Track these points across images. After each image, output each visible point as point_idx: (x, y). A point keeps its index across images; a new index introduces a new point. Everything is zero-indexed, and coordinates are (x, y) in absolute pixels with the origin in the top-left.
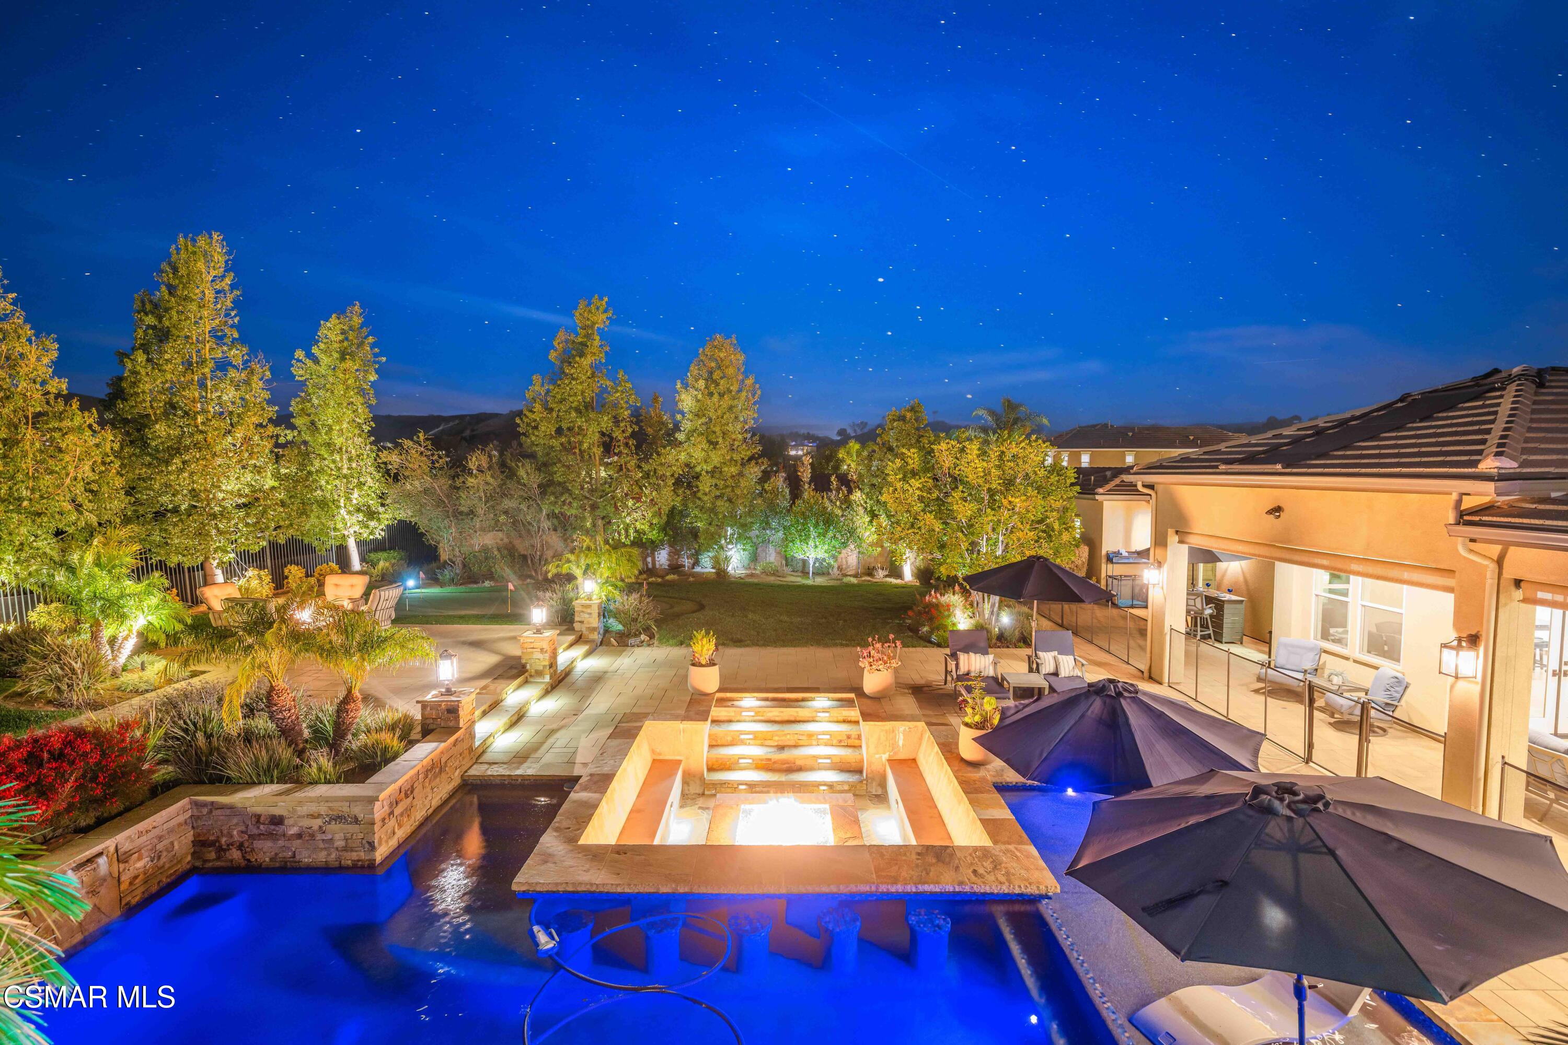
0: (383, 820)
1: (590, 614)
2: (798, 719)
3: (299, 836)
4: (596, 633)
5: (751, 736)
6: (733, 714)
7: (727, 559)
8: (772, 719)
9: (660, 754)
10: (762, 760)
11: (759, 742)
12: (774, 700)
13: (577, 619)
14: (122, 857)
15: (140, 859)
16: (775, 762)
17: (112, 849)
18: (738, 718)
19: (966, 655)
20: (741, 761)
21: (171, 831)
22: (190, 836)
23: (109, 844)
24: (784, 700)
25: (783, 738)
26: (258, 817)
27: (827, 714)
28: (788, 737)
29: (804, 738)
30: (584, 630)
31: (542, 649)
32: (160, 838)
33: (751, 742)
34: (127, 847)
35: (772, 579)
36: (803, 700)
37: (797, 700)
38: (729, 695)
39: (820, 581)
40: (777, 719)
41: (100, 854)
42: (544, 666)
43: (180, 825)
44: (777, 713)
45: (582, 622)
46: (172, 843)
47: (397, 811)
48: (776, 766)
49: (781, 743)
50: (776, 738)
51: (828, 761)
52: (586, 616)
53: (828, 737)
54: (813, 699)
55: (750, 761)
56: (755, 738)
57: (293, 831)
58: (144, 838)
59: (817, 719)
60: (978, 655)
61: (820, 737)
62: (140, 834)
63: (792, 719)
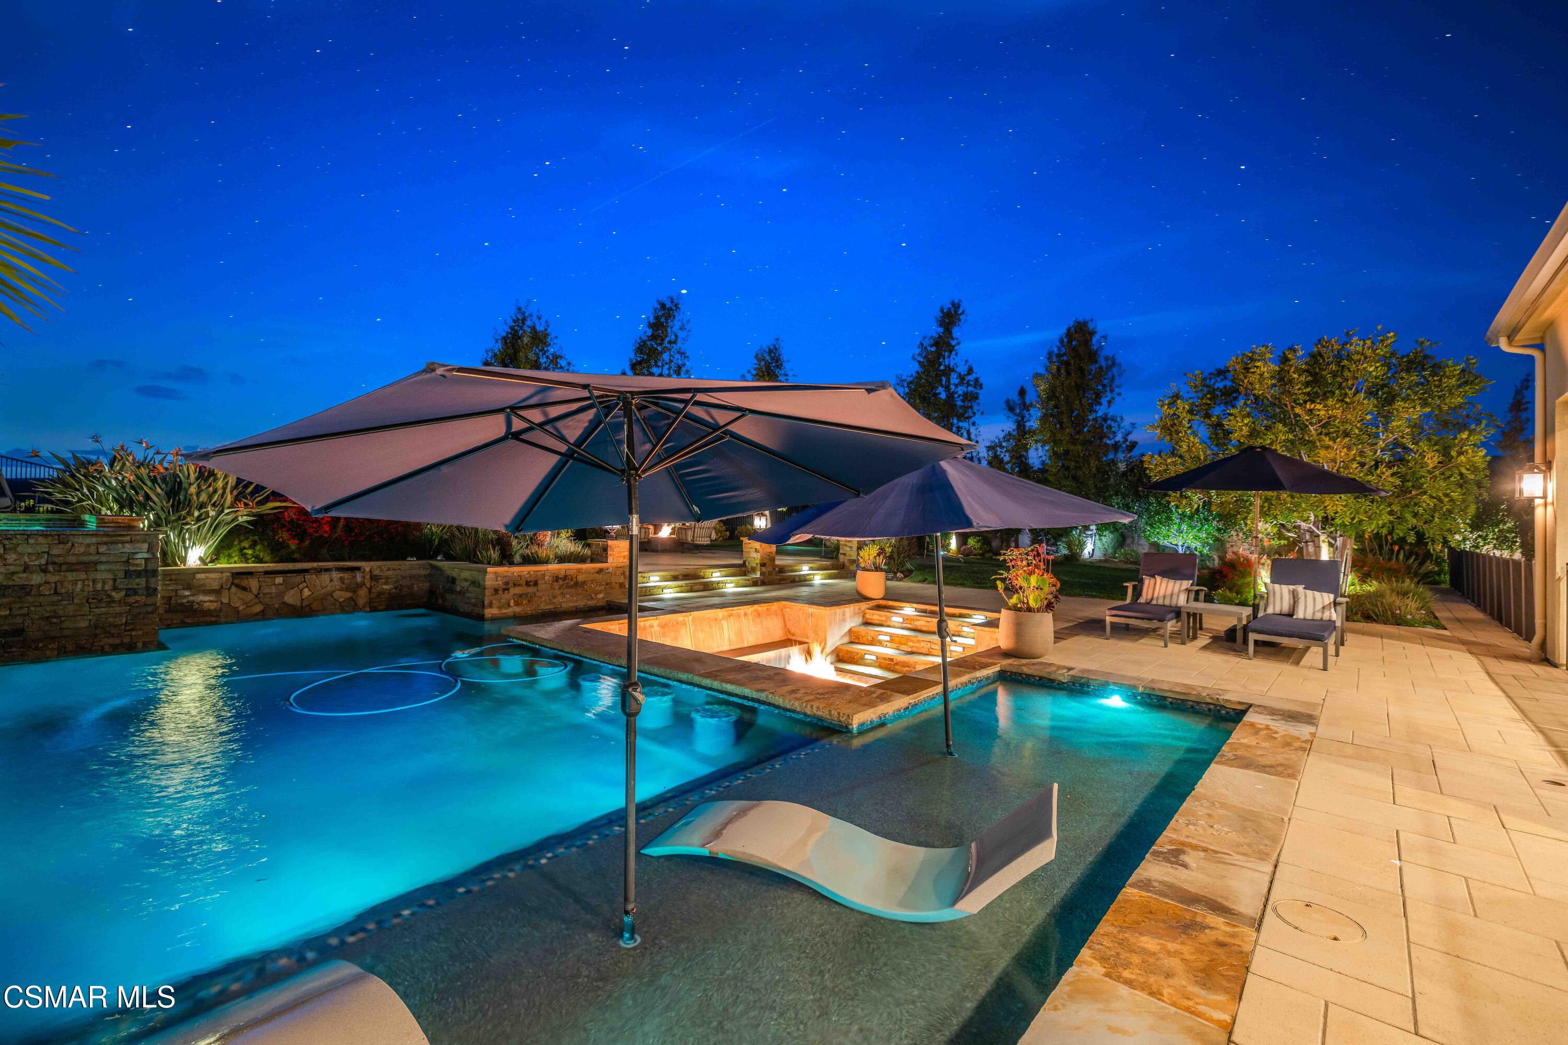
0: (496, 591)
1: (851, 547)
3: (460, 593)
4: (855, 565)
5: (888, 638)
6: (884, 619)
7: (1082, 545)
8: (919, 628)
10: (885, 659)
11: (895, 645)
13: (841, 551)
14: (374, 578)
15: (386, 583)
16: (897, 664)
17: (368, 569)
18: (888, 623)
20: (867, 657)
21: (412, 577)
22: (426, 585)
23: (366, 566)
25: (918, 645)
26: (448, 577)
27: (972, 630)
28: (922, 644)
30: (846, 561)
32: (403, 578)
33: (889, 644)
34: (376, 572)
36: (961, 616)
37: (954, 615)
38: (891, 603)
40: (924, 629)
41: (358, 569)
43: (419, 576)
44: (923, 622)
45: (844, 554)
46: (413, 584)
47: (515, 591)
48: (897, 667)
49: (914, 650)
50: (911, 644)
52: (848, 549)
54: (970, 616)
55: (874, 658)
56: (892, 641)
57: (458, 589)
58: (390, 573)
59: (963, 634)
62: (389, 569)
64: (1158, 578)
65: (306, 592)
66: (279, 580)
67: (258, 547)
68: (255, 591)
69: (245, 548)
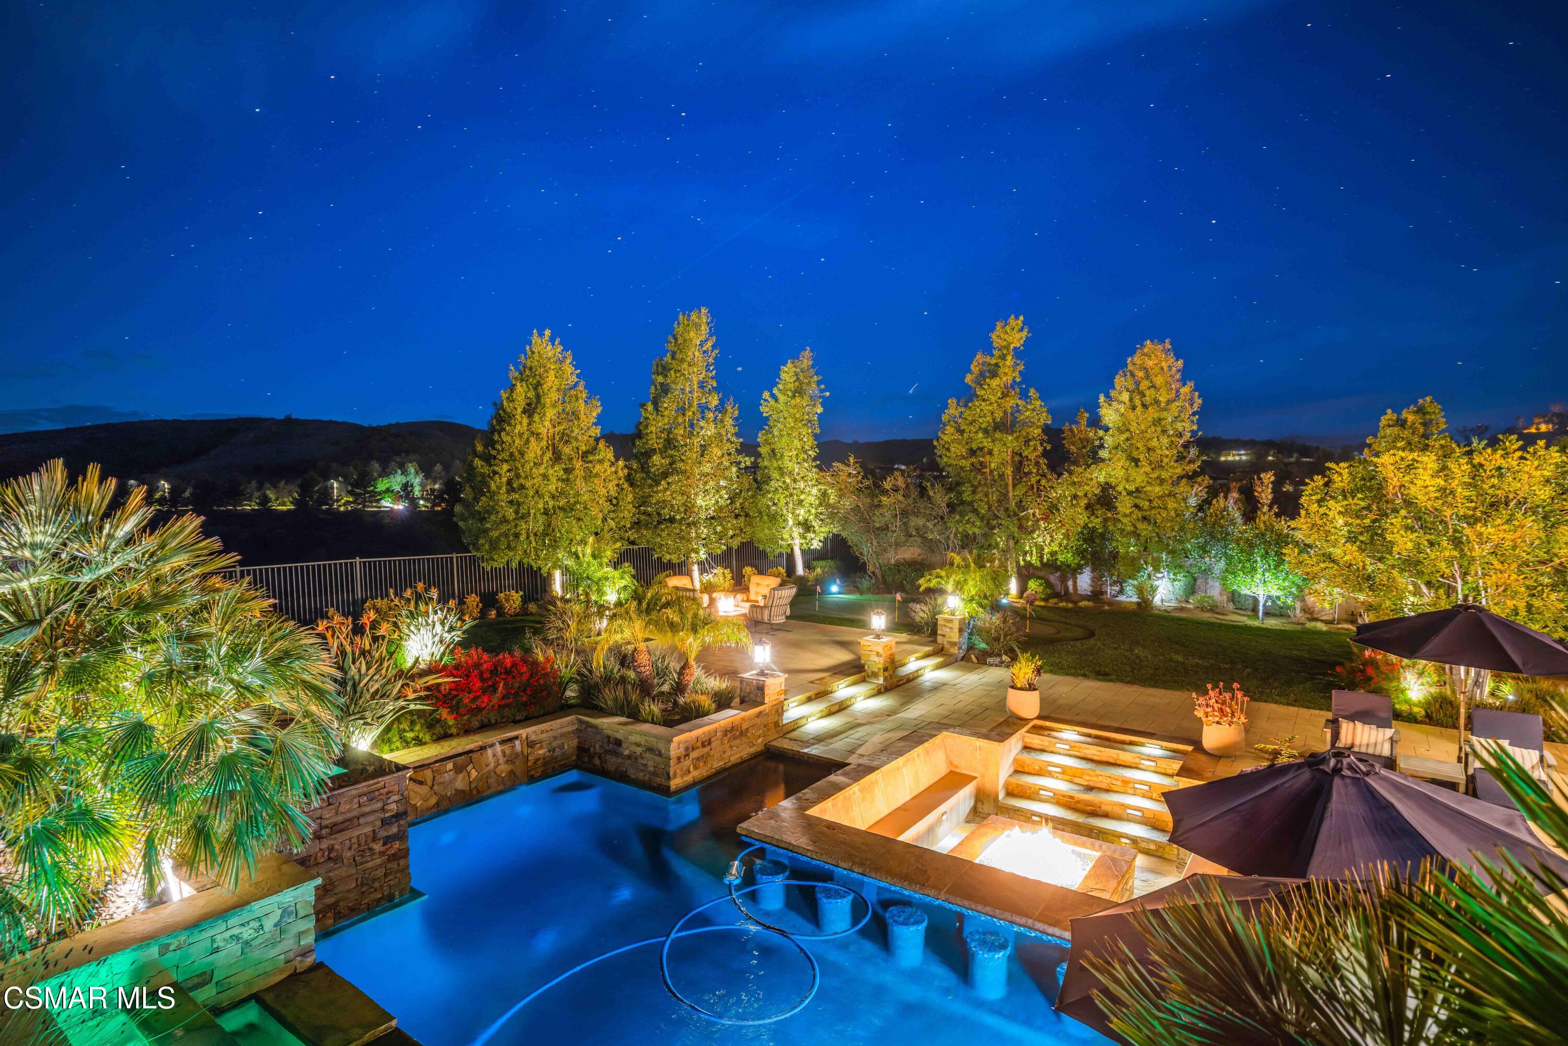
0: (679, 758)
1: (951, 628)
2: (1118, 762)
3: (629, 757)
4: (956, 648)
5: (1059, 770)
6: (1047, 744)
7: (1154, 589)
8: (1090, 757)
9: (957, 767)
10: (1064, 796)
11: (1068, 778)
12: (1097, 737)
13: (939, 632)
14: (531, 744)
15: (541, 748)
16: (1078, 802)
17: (524, 736)
18: (1052, 749)
19: (1351, 724)
20: (1042, 792)
21: (563, 735)
22: (575, 742)
23: (523, 732)
24: (1108, 739)
25: (1095, 779)
26: (609, 737)
27: (1153, 764)
28: (1100, 778)
29: (1118, 783)
30: (945, 643)
31: (878, 653)
32: (555, 738)
33: (1060, 776)
34: (533, 738)
35: (1207, 616)
36: (1131, 743)
37: (1123, 742)
38: (1048, 724)
39: (1272, 623)
40: (1095, 758)
41: (516, 738)
42: (879, 669)
43: (569, 733)
44: (1093, 751)
45: (943, 636)
46: (563, 744)
47: (694, 755)
48: (1079, 805)
49: (1092, 784)
50: (1088, 778)
51: (1139, 814)
52: (948, 630)
53: (1146, 788)
54: (1142, 745)
55: (1051, 794)
56: (1063, 773)
57: (626, 752)
58: (544, 735)
59: (1141, 766)
60: (1367, 727)
61: (1137, 786)
62: (542, 732)
63: (1111, 760)
64: (1359, 725)
65: (474, 773)
66: (450, 766)
67: (418, 727)
68: (429, 783)
69: (404, 730)
